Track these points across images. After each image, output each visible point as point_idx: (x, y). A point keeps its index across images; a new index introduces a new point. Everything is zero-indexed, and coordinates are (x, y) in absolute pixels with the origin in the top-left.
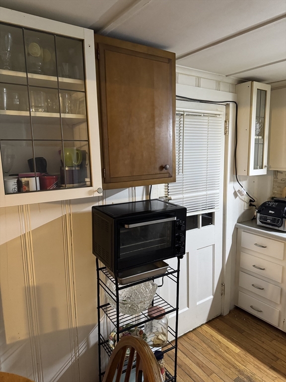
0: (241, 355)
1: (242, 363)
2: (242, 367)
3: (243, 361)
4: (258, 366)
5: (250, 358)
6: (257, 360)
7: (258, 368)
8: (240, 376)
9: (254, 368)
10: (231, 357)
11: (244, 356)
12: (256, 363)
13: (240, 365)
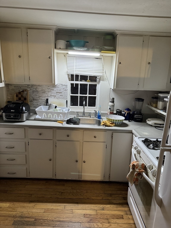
0: (11, 206)
1: (13, 210)
2: (14, 213)
3: (14, 209)
4: (23, 206)
5: (17, 204)
6: (21, 203)
7: (24, 207)
8: (15, 220)
9: (22, 209)
10: (5, 212)
11: (13, 206)
12: (21, 205)
13: (13, 212)
